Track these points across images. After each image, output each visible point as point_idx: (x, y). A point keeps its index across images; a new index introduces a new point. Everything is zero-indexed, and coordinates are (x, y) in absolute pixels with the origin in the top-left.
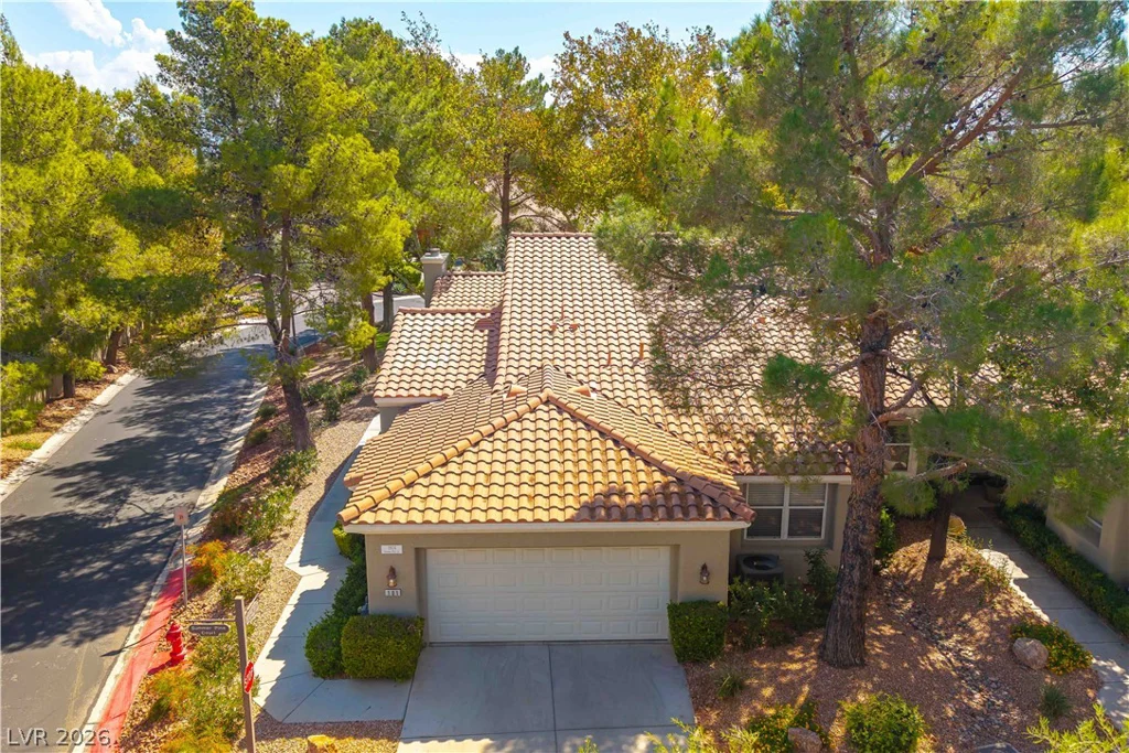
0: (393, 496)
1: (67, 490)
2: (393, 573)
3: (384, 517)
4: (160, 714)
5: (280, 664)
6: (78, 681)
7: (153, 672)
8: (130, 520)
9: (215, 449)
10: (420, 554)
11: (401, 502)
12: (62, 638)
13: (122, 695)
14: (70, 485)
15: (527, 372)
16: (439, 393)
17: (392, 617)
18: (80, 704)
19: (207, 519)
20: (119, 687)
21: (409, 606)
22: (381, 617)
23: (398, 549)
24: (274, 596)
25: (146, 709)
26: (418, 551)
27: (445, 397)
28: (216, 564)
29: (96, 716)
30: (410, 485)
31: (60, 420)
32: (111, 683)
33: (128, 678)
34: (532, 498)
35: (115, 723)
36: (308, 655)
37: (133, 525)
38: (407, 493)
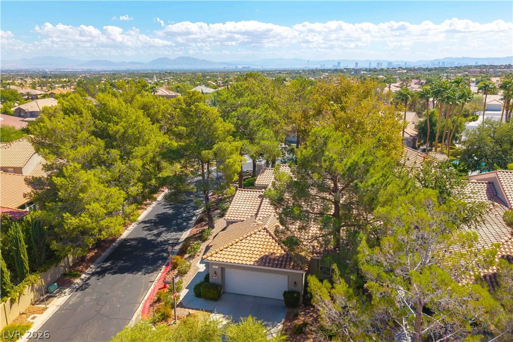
0: (217, 253)
1: (146, 228)
2: (215, 273)
3: (213, 259)
4: (159, 300)
5: (188, 290)
6: (143, 289)
7: (159, 289)
8: (161, 241)
9: (188, 219)
10: (223, 269)
11: (218, 255)
12: (141, 273)
13: (152, 295)
14: (147, 227)
15: (266, 216)
16: (242, 219)
17: (215, 284)
18: (142, 295)
19: (181, 245)
20: (151, 293)
21: (219, 281)
22: (212, 284)
23: (217, 267)
24: (191, 273)
25: (156, 298)
26: (222, 268)
27: (243, 221)
28: (178, 262)
29: (146, 298)
30: (222, 251)
31: (146, 205)
32: (150, 291)
33: (154, 291)
34: (251, 258)
35: (149, 301)
36: (194, 291)
37: (162, 243)
38: (220, 252)
